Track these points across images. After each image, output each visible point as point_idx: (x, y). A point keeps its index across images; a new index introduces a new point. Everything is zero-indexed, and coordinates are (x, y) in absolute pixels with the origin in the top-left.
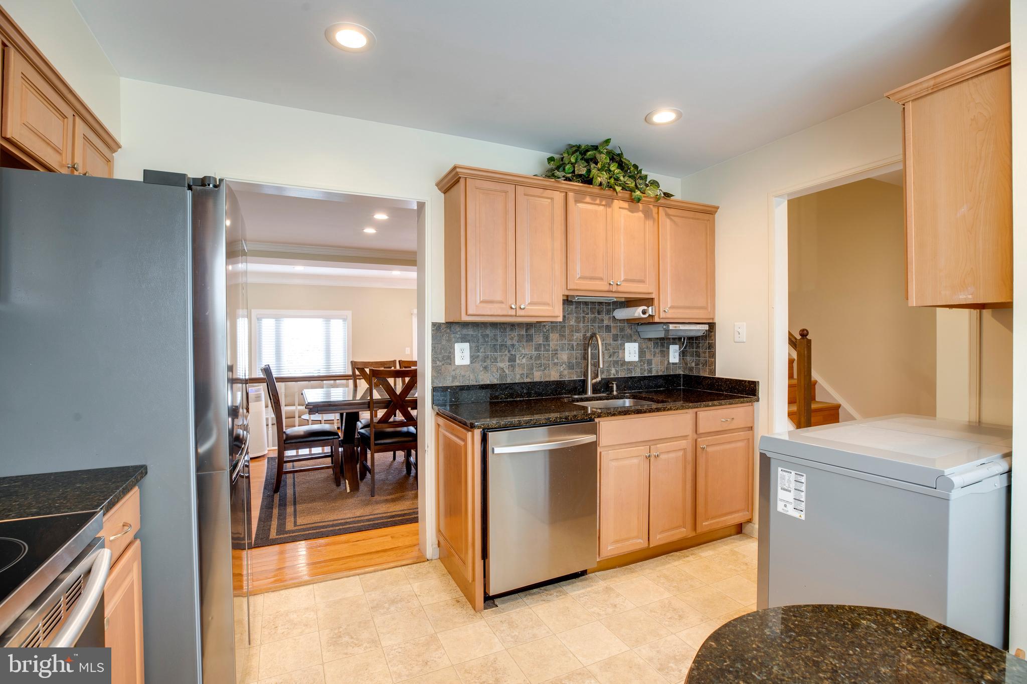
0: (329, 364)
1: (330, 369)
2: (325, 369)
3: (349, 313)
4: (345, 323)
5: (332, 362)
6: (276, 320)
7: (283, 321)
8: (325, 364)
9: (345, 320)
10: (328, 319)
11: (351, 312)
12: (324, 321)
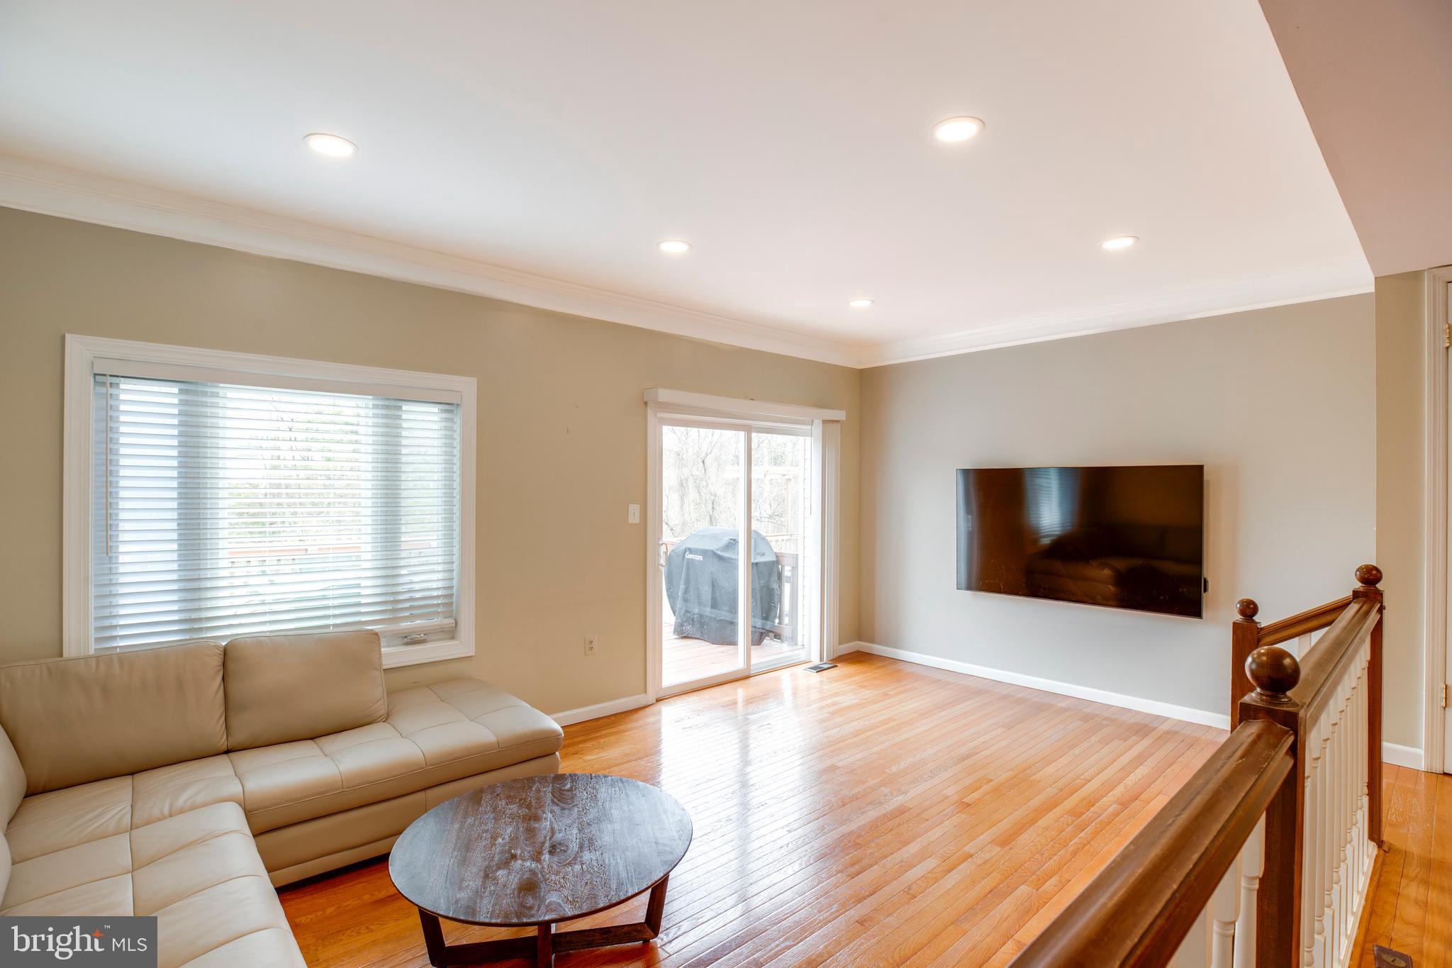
0: (395, 563)
1: (402, 580)
2: (379, 582)
3: (467, 387)
4: (451, 420)
5: (403, 554)
6: (181, 391)
7: (216, 395)
8: (379, 564)
9: (450, 406)
10: (392, 400)
11: (476, 379)
12: (375, 406)
